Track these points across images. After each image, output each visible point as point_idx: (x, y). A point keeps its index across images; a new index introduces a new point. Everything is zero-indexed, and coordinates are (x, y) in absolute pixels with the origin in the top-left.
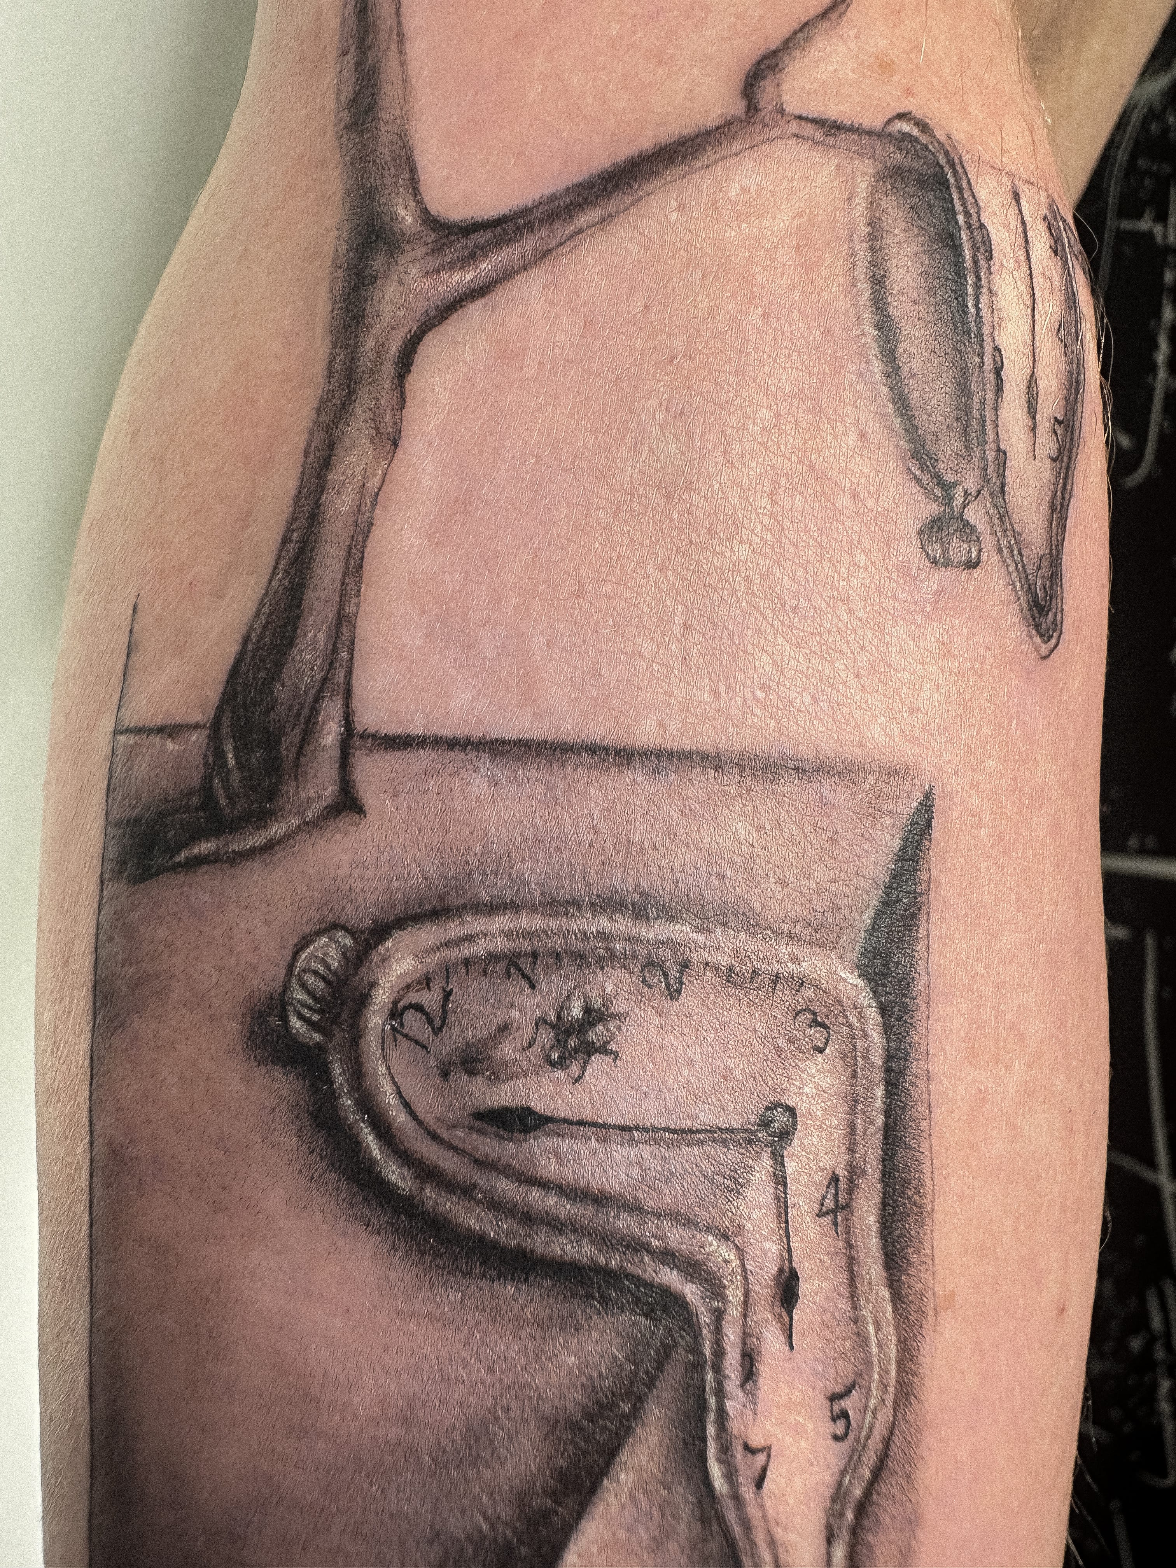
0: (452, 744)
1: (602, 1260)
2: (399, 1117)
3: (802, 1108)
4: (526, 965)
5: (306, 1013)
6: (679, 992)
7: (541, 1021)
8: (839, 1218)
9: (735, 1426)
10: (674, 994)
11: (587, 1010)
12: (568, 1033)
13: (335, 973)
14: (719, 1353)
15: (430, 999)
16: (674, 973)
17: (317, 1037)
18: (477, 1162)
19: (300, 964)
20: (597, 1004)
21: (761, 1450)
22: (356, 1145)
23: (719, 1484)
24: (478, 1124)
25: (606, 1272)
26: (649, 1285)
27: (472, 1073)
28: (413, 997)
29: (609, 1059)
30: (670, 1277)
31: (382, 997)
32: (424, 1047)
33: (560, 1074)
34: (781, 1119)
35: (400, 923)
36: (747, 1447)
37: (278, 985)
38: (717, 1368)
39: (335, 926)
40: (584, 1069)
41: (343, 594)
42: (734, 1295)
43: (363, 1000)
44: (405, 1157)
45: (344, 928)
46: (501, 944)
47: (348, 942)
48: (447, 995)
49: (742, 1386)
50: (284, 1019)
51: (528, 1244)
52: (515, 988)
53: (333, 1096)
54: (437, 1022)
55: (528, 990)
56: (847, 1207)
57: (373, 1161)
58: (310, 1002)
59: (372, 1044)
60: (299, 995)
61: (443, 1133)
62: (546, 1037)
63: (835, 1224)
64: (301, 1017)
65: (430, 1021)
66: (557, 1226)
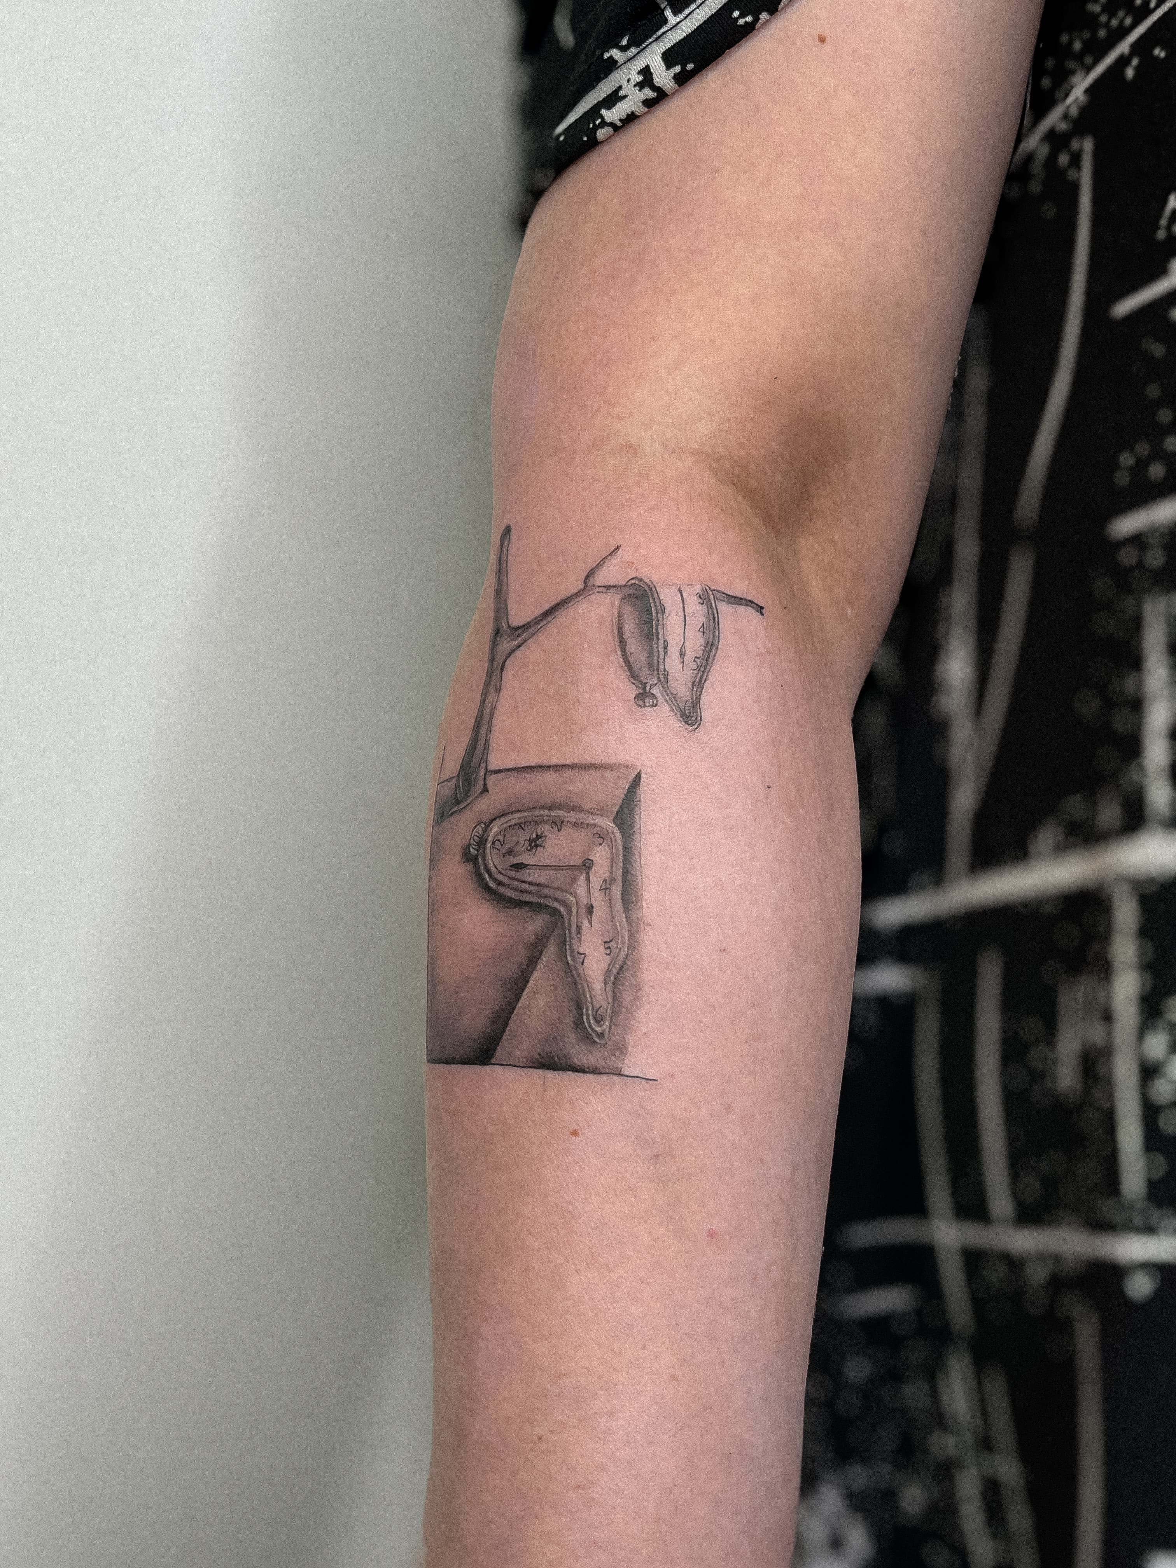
0: (509, 770)
1: (539, 901)
2: (493, 869)
3: (594, 860)
4: (523, 825)
5: (474, 846)
6: (561, 830)
7: (526, 840)
8: (607, 892)
9: (575, 946)
10: (559, 830)
11: (537, 835)
12: (532, 842)
13: (480, 835)
14: (570, 926)
15: (501, 837)
16: (559, 824)
17: (476, 852)
18: (510, 878)
19: (473, 834)
20: (539, 834)
21: (583, 954)
22: (483, 879)
23: (571, 962)
24: (511, 868)
25: (540, 904)
26: (551, 907)
27: (509, 855)
28: (497, 838)
29: (542, 848)
30: (556, 905)
31: (490, 839)
32: (499, 850)
33: (530, 853)
34: (588, 863)
35: (495, 819)
36: (578, 953)
37: (468, 841)
38: (570, 931)
39: (480, 823)
40: (536, 851)
41: (487, 734)
42: (574, 910)
43: (486, 840)
44: (494, 879)
45: (482, 823)
46: (518, 821)
47: (483, 826)
48: (505, 835)
49: (577, 935)
50: (469, 849)
51: (521, 898)
52: (520, 832)
53: (479, 867)
54: (502, 843)
55: (523, 832)
56: (610, 888)
57: (487, 882)
58: (475, 844)
59: (488, 850)
60: (473, 842)
61: (503, 871)
62: (527, 843)
63: (605, 893)
64: (473, 848)
65: (501, 843)
66: (528, 893)
